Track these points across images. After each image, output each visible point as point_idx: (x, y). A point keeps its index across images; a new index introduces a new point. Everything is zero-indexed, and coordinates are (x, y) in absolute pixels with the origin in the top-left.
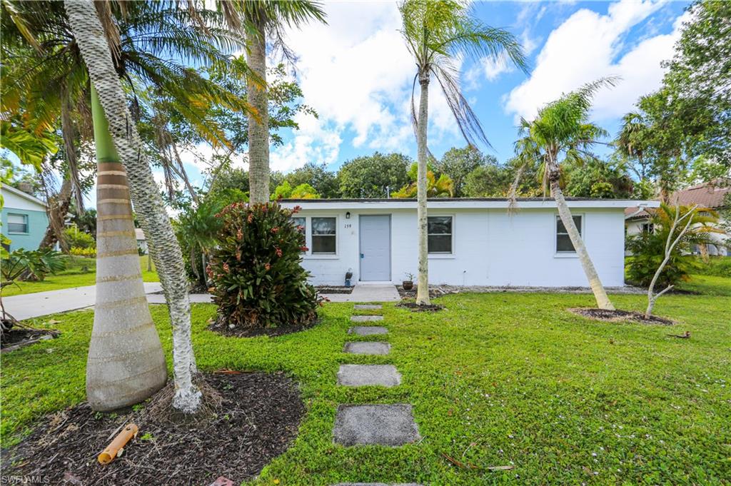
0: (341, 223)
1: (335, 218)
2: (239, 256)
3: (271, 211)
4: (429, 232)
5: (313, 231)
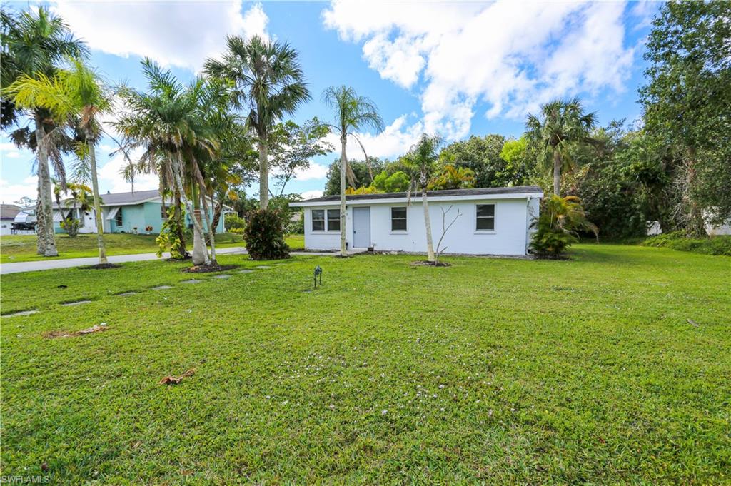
1: (339, 210)
4: (393, 217)
5: (329, 218)
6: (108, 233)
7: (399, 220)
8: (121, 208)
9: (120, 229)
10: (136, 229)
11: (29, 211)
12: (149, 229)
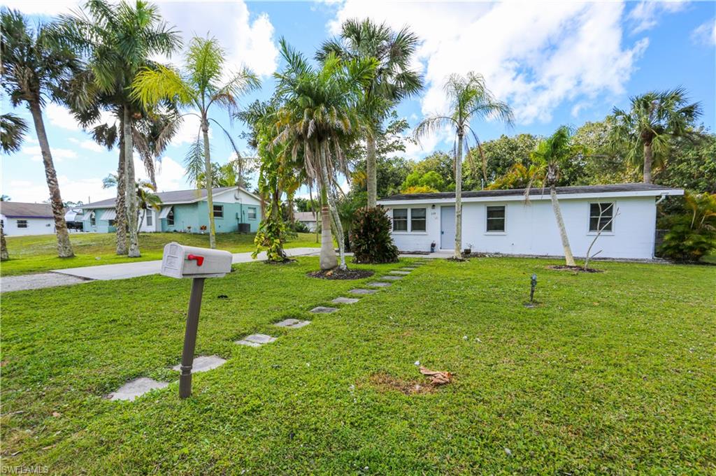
0: (429, 212)
1: (425, 209)
2: (362, 231)
3: (376, 212)
4: (488, 217)
5: (412, 218)
6: (159, 232)
7: (496, 221)
8: (173, 207)
9: (172, 228)
10: (189, 228)
11: (77, 211)
12: (204, 228)
